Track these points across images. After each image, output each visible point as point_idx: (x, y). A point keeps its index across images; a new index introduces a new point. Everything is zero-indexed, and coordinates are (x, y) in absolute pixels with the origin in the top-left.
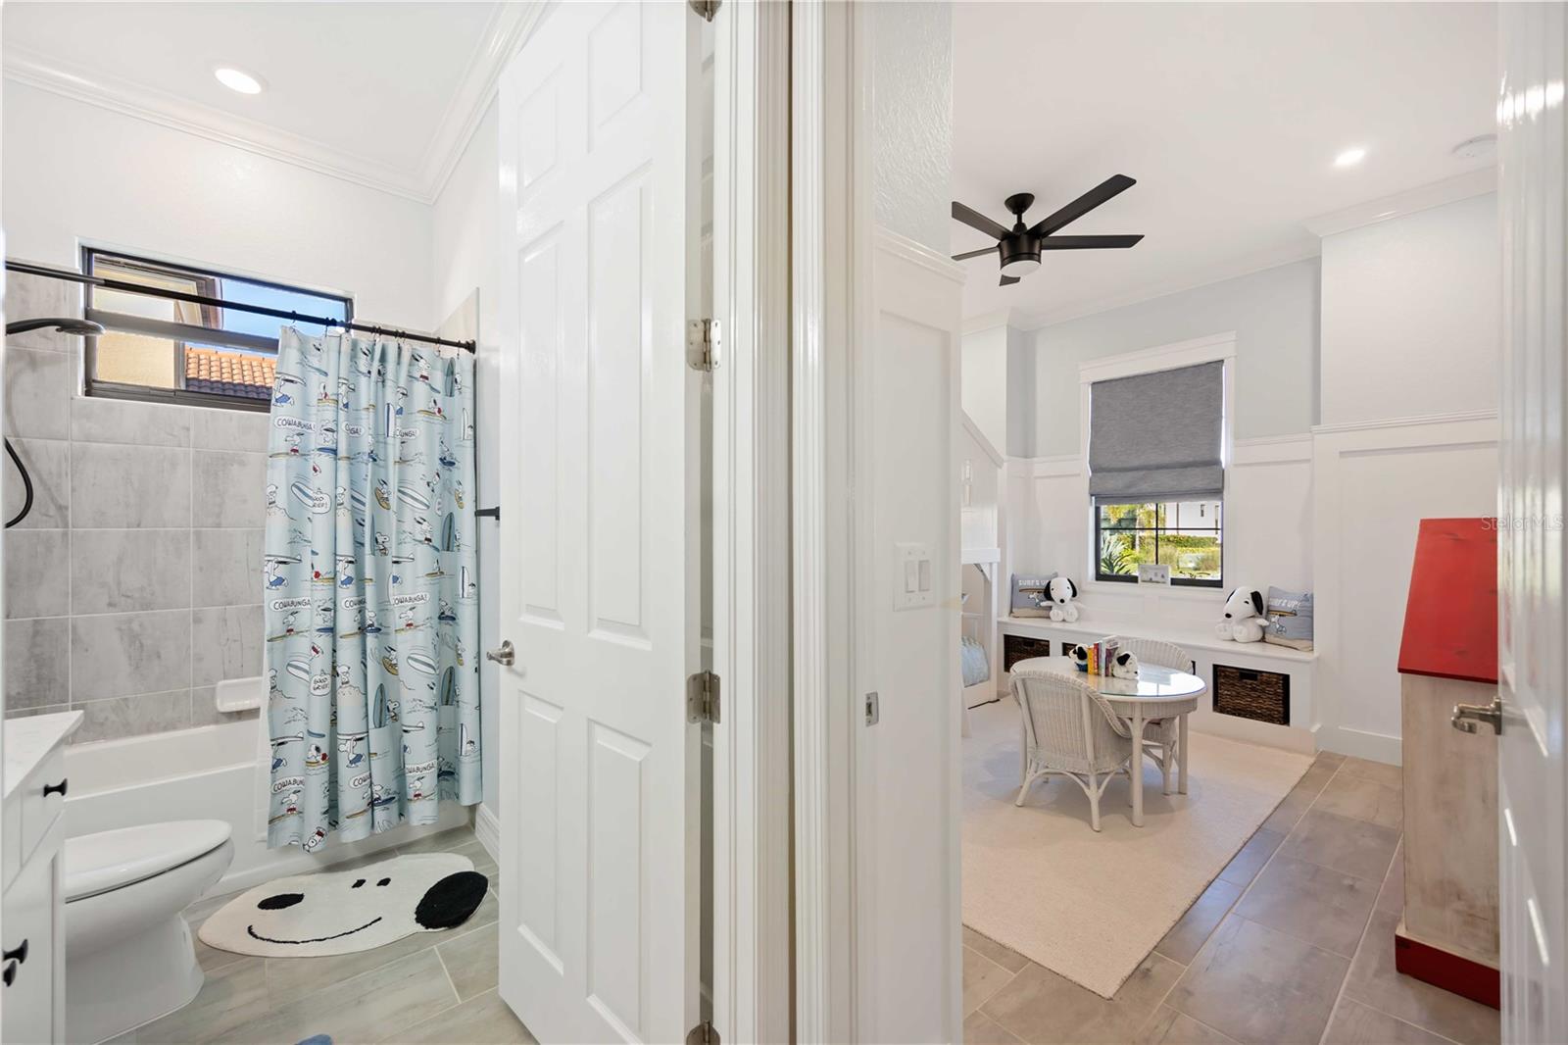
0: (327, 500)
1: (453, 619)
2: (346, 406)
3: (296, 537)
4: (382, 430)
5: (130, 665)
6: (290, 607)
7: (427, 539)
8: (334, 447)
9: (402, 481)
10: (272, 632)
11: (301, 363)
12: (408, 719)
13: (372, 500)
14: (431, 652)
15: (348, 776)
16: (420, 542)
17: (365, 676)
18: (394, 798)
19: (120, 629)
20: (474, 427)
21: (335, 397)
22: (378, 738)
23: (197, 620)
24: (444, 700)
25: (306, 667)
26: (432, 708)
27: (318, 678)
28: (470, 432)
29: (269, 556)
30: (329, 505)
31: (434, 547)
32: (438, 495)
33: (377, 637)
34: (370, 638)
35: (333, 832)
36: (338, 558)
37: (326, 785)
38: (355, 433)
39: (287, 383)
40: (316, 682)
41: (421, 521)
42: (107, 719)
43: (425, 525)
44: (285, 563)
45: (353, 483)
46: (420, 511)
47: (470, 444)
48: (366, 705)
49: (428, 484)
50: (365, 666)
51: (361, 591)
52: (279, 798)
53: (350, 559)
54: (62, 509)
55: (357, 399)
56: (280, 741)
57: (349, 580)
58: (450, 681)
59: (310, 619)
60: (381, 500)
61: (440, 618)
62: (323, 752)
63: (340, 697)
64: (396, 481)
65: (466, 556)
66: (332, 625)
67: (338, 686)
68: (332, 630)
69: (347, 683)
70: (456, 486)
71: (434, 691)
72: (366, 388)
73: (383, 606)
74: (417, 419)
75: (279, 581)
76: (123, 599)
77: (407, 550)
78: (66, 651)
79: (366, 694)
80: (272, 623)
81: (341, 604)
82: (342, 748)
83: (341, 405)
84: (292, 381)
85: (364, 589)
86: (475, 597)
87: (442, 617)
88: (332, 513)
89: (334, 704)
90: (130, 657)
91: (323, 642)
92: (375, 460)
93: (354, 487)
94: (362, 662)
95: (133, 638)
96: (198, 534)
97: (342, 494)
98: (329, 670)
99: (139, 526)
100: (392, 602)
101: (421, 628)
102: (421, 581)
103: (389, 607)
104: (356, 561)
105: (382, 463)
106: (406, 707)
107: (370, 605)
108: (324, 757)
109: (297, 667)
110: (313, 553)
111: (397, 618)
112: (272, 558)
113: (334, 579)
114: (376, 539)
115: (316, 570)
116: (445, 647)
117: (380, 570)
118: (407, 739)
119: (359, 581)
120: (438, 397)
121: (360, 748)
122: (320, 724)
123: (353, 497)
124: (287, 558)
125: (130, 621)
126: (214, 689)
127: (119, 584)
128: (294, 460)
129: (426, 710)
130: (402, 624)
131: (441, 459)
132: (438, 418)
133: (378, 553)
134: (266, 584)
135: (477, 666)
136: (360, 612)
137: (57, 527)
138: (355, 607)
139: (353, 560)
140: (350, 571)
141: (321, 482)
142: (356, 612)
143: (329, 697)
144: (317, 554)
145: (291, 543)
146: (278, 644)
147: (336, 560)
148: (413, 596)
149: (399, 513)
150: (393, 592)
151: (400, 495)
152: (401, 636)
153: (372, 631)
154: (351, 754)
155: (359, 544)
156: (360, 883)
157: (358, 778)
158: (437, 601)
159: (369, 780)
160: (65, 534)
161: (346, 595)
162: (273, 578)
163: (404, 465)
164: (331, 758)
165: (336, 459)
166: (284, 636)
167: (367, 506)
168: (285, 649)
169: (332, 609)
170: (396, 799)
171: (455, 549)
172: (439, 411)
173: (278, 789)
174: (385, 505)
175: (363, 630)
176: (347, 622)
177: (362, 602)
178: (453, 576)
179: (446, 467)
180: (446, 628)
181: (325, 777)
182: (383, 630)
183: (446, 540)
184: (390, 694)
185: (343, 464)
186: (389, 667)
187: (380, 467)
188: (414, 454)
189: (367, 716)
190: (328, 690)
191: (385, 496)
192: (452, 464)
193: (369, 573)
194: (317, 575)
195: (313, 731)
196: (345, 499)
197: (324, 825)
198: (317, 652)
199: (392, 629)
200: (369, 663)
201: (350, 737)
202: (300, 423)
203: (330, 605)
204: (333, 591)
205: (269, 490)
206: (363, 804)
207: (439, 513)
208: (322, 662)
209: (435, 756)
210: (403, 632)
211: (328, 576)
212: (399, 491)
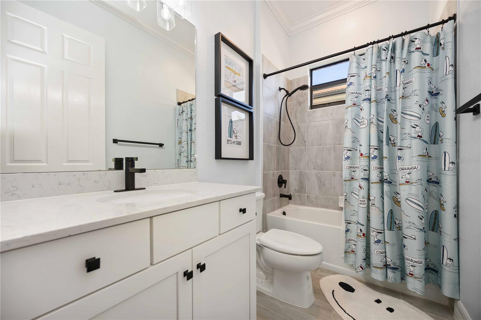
0: (366, 121)
1: (438, 183)
2: (375, 77)
3: (355, 140)
4: (393, 85)
5: (318, 186)
6: (352, 168)
7: (418, 136)
8: (369, 97)
9: (403, 108)
10: (345, 178)
11: (357, 67)
12: (407, 232)
13: (387, 119)
14: (421, 198)
15: (375, 249)
16: (415, 138)
17: (383, 203)
18: (398, 269)
19: (316, 176)
20: (455, 66)
21: (370, 75)
22: (389, 235)
23: (334, 175)
24: (431, 228)
25: (357, 193)
26: (421, 230)
27: (361, 199)
28: (451, 69)
29: (345, 148)
30: (367, 124)
31: (423, 140)
32: (427, 112)
33: (389, 186)
34: (386, 186)
35: (367, 269)
36: (371, 147)
37: (365, 248)
38: (380, 90)
39: (351, 77)
40: (360, 201)
41: (415, 126)
42: (313, 201)
43: (418, 129)
44: (350, 150)
45: (378, 113)
46: (415, 121)
47: (451, 77)
48: (384, 217)
49: (420, 106)
50: (383, 198)
51: (381, 163)
52: (348, 244)
53: (376, 147)
54: (305, 141)
55: (381, 74)
56: (348, 222)
57: (375, 157)
58: (435, 219)
59: (360, 174)
60: (393, 119)
61: (428, 181)
62: (363, 232)
63: (371, 210)
64: (400, 108)
65: (448, 146)
66: (367, 177)
67: (370, 206)
68: (368, 180)
69: (374, 204)
70: (440, 105)
71: (423, 221)
72: (385, 66)
73: (393, 171)
74: (413, 73)
75: (348, 158)
76: (317, 167)
77: (406, 143)
78: (305, 180)
79: (383, 212)
80: (346, 174)
81: (372, 168)
82: (372, 234)
83: (372, 77)
84: (353, 76)
85: (383, 162)
86: (455, 171)
87: (429, 181)
88: (368, 126)
89: (368, 212)
90: (318, 184)
91: (364, 184)
92: (389, 100)
93: (379, 116)
94: (381, 196)
95: (319, 179)
96: (334, 147)
97: (373, 118)
98: (366, 197)
99: (320, 145)
100: (398, 170)
101: (414, 184)
102: (415, 159)
103: (396, 172)
104: (379, 149)
105: (393, 101)
106: (405, 225)
107: (386, 169)
108: (364, 235)
109: (355, 194)
110: (361, 145)
111: (401, 177)
112: (346, 149)
113: (369, 157)
114: (390, 139)
115: (361, 152)
116: (432, 199)
117: (390, 152)
118: (406, 242)
119: (381, 158)
120: (427, 58)
121: (380, 237)
122: (362, 219)
123: (378, 120)
124: (351, 148)
125: (318, 173)
126: (338, 198)
127: (316, 162)
128: (355, 108)
129: (417, 230)
130: (403, 181)
131: (429, 92)
132: (427, 70)
133: (391, 145)
134: (344, 159)
135: (456, 213)
136: (381, 173)
137: (304, 147)
138: (378, 170)
139: (378, 148)
140: (376, 153)
141: (364, 114)
142: (378, 173)
143: (366, 209)
144: (362, 146)
145: (353, 142)
146: (347, 182)
147: (370, 148)
148: (409, 167)
149: (402, 124)
150: (399, 164)
151: (403, 115)
152: (402, 188)
153: (386, 182)
154: (375, 238)
155: (380, 141)
156: (378, 301)
157: (379, 251)
158: (426, 171)
159: (384, 254)
160: (305, 148)
161: (374, 164)
162: (346, 157)
163: (405, 99)
164: (367, 236)
165: (370, 103)
166: (350, 180)
167: (384, 122)
168: (350, 185)
169: (368, 170)
170: (399, 270)
171: (439, 142)
172: (428, 65)
173: (348, 241)
174: (395, 122)
175: (382, 181)
176: (374, 176)
177: (382, 168)
178: (438, 158)
179: (434, 97)
180: (433, 188)
181: (364, 244)
182: (393, 183)
183: (433, 138)
184: (396, 215)
185: (373, 104)
186: (396, 202)
187: (392, 103)
188: (411, 92)
189: (384, 223)
190: (365, 206)
191: (395, 117)
192: (437, 94)
193: (385, 154)
194: (362, 155)
195: (359, 222)
196: (374, 120)
197: (364, 265)
198: (361, 188)
199: (398, 184)
200: (385, 197)
201: (375, 230)
202: (356, 92)
203: (366, 168)
204: (368, 162)
205: (345, 122)
206: (381, 265)
207: (428, 122)
208: (363, 193)
209: (423, 257)
210: (404, 185)
211: (366, 155)
212: (402, 113)
